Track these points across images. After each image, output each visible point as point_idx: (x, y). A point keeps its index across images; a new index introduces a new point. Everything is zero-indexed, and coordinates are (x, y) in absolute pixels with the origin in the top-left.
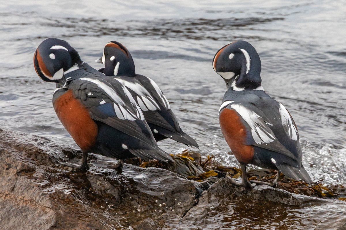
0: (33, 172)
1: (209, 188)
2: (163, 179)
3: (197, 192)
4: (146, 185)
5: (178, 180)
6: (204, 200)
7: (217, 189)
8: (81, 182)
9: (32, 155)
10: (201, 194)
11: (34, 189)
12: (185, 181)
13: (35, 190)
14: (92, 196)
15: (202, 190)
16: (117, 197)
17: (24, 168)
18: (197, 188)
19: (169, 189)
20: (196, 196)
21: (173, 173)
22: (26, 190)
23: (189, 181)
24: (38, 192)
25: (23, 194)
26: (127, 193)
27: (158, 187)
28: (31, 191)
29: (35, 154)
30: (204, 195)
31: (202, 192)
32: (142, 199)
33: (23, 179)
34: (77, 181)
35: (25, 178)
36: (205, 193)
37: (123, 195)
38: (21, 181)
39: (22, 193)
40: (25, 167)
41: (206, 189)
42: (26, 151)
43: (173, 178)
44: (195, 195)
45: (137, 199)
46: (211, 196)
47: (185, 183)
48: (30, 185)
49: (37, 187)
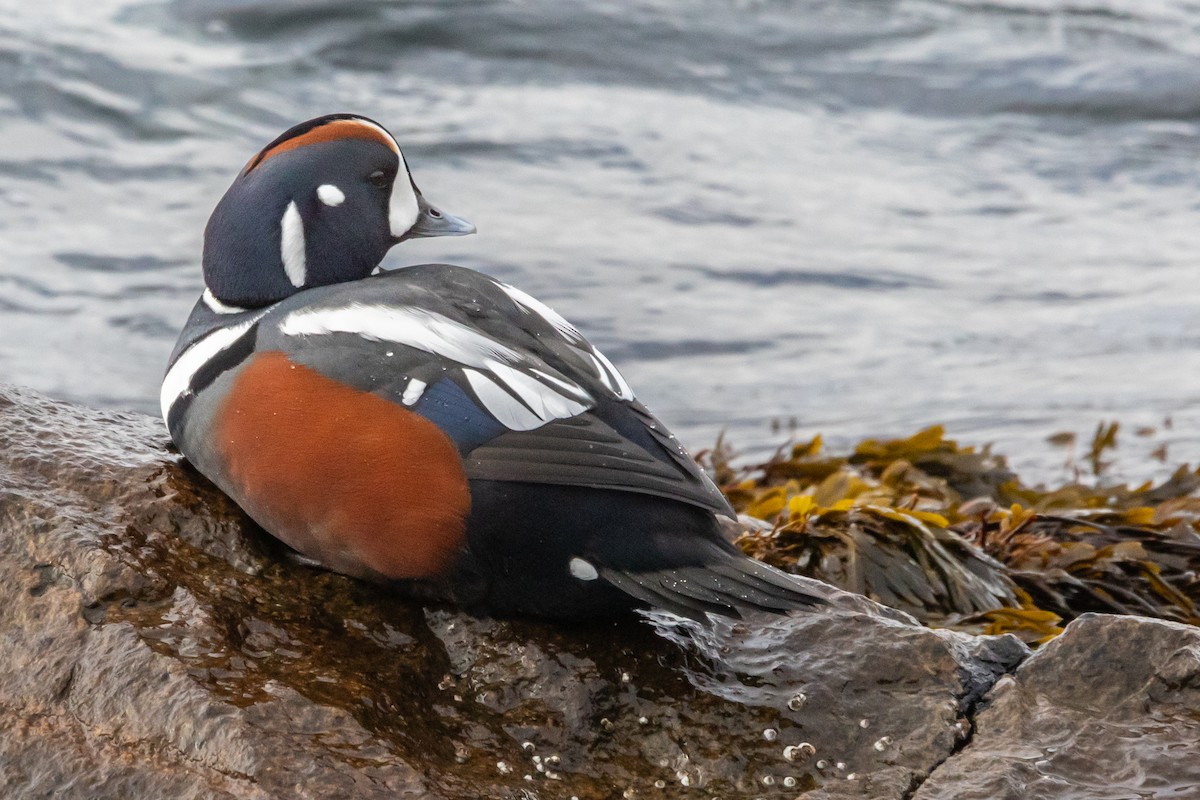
0: (164, 603)
1: (1022, 666)
2: (801, 627)
3: (965, 685)
4: (716, 655)
5: (872, 629)
6: (998, 723)
7: (1061, 667)
8: (400, 649)
9: (157, 521)
10: (987, 695)
11: (165, 690)
12: (910, 634)
13: (172, 692)
14: (454, 715)
15: (992, 676)
16: (574, 716)
17: (119, 585)
18: (967, 666)
19: (829, 672)
20: (961, 706)
21: (849, 594)
22: (128, 691)
23: (928, 635)
24: (187, 700)
25: (115, 711)
26: (624, 698)
27: (775, 665)
28: (155, 698)
29: (172, 516)
30: (1001, 702)
31: (991, 684)
32: (699, 725)
33: (112, 638)
34: (381, 645)
35: (124, 631)
36: (1007, 688)
37: (606, 706)
38: (105, 645)
39: (110, 710)
40: (125, 580)
41: (1010, 668)
42: (128, 500)
43: (847, 620)
44: (955, 702)
45: (676, 725)
46: (1034, 703)
47: (906, 643)
48: (149, 670)
49: (184, 677)
